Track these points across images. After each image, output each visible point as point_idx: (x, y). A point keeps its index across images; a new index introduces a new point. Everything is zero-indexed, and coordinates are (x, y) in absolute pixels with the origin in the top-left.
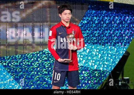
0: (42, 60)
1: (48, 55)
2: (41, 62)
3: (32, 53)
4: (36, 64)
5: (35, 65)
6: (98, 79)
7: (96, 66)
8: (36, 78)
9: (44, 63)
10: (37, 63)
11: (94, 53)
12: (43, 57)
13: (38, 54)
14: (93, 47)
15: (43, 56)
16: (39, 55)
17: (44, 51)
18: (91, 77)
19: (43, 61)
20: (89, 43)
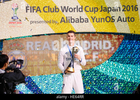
0: (92, 75)
3: (85, 70)
5: (87, 79)
6: (131, 89)
7: (129, 79)
9: (93, 77)
10: (88, 77)
11: (128, 70)
14: (127, 66)
15: (92, 72)
16: (89, 71)
18: (126, 87)
20: (124, 63)
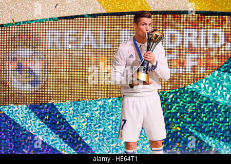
0: (183, 102)
1: (193, 94)
2: (182, 104)
3: (168, 91)
4: (174, 107)
5: (173, 109)
8: (174, 127)
9: (186, 105)
10: (176, 105)
12: (184, 97)
13: (178, 92)
15: (184, 95)
16: (178, 94)
17: (186, 89)
19: (185, 102)
